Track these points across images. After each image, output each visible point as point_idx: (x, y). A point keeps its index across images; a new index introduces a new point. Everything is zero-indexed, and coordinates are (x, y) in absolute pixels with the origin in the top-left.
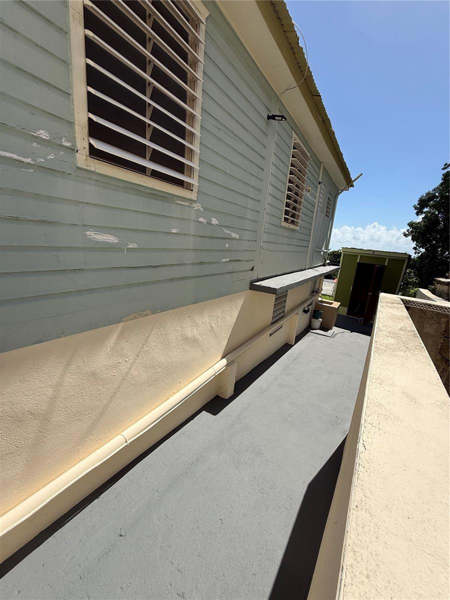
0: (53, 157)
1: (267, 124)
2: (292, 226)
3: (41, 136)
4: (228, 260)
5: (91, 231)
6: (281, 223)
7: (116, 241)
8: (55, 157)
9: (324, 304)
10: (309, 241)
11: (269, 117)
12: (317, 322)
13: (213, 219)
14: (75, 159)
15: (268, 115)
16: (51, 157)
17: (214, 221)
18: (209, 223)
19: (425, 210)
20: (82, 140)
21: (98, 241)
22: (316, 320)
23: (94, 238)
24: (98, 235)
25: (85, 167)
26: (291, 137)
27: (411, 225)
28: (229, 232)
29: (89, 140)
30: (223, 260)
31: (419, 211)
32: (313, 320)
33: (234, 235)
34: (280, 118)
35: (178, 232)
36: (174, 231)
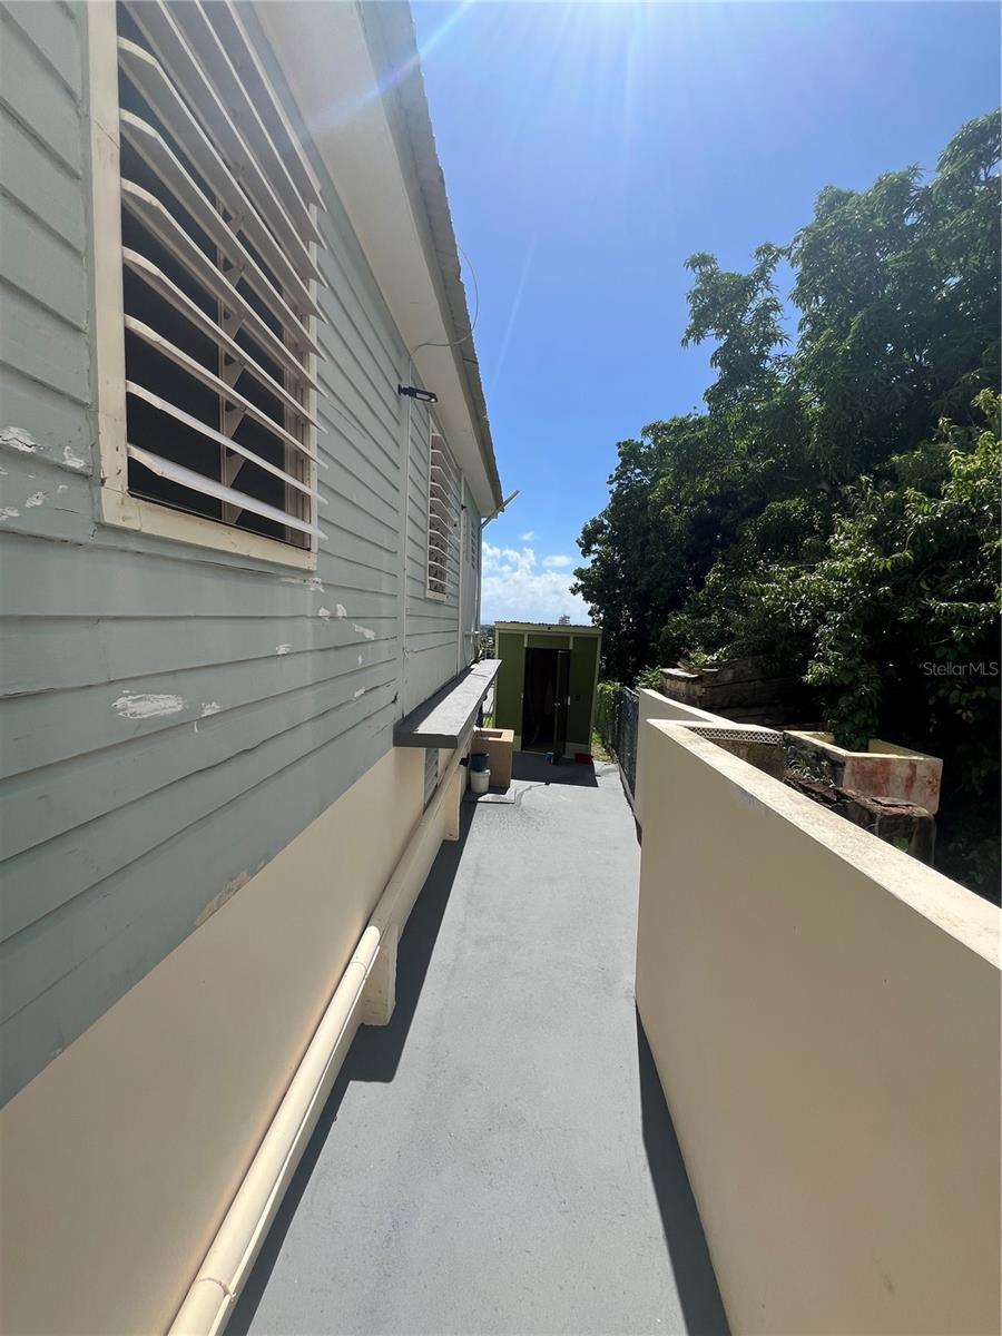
0: (39, 503)
1: (398, 400)
2: (438, 596)
3: (14, 444)
4: (362, 691)
5: (127, 695)
6: (425, 594)
7: (179, 708)
8: (44, 501)
9: (491, 739)
10: (458, 620)
11: (402, 390)
12: (483, 779)
13: (339, 606)
14: (96, 502)
15: (399, 386)
16: (35, 502)
17: (341, 611)
18: (333, 617)
19: (594, 547)
20: (115, 452)
21: (143, 719)
22: (481, 774)
23: (133, 714)
24: (142, 703)
25: (120, 523)
26: (427, 426)
27: (580, 573)
28: (361, 629)
29: (128, 450)
30: (357, 694)
31: (586, 551)
32: (474, 774)
33: (370, 634)
34: (427, 397)
35: (288, 650)
36: (282, 650)
